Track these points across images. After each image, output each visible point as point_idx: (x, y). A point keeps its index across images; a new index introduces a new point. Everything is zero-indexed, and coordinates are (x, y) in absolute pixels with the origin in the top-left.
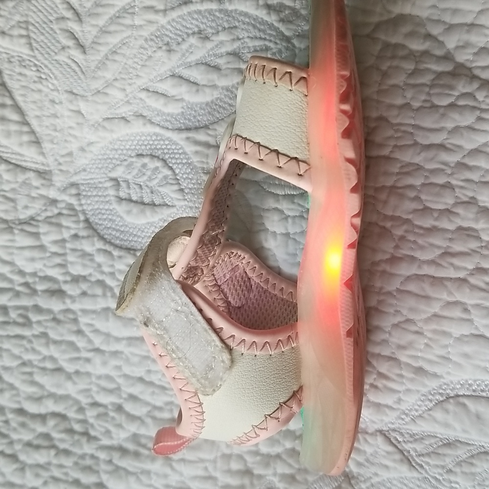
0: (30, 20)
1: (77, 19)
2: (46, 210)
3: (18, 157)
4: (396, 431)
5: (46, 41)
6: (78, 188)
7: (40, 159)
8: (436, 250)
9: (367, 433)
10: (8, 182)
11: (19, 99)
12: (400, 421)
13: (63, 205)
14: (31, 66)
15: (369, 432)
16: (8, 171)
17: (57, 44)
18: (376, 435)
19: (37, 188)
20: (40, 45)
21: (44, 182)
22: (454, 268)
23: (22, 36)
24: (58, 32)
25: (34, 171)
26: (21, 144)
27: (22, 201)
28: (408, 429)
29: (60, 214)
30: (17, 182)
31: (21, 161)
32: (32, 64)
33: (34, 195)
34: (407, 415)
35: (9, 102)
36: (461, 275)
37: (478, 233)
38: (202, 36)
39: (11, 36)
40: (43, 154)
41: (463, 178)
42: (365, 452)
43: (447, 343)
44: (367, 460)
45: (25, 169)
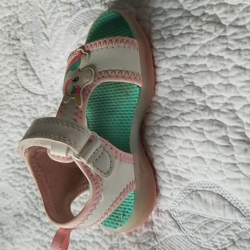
0: (33, 31)
1: (45, 27)
2: (47, 112)
3: (35, 90)
4: (173, 210)
5: (38, 39)
6: (57, 100)
7: (42, 90)
8: (177, 112)
9: (162, 212)
10: (33, 101)
11: (32, 65)
12: (174, 205)
13: (53, 108)
14: (34, 51)
15: (163, 211)
16: (32, 96)
17: (41, 40)
18: (165, 213)
19: (43, 102)
20: (36, 41)
21: (45, 99)
22: (184, 121)
23: (30, 38)
24: (41, 34)
25: (41, 95)
26: (35, 85)
27: (39, 109)
28: (178, 209)
29: (52, 113)
30: (36, 101)
31: (36, 91)
32: (34, 50)
33: (42, 105)
34: (176, 202)
35: (29, 67)
36: (188, 125)
37: (195, 101)
38: (85, 24)
39: (27, 39)
40: (43, 87)
41: (186, 72)
42: (161, 222)
43: (187, 162)
44: (163, 226)
45: (38, 95)
